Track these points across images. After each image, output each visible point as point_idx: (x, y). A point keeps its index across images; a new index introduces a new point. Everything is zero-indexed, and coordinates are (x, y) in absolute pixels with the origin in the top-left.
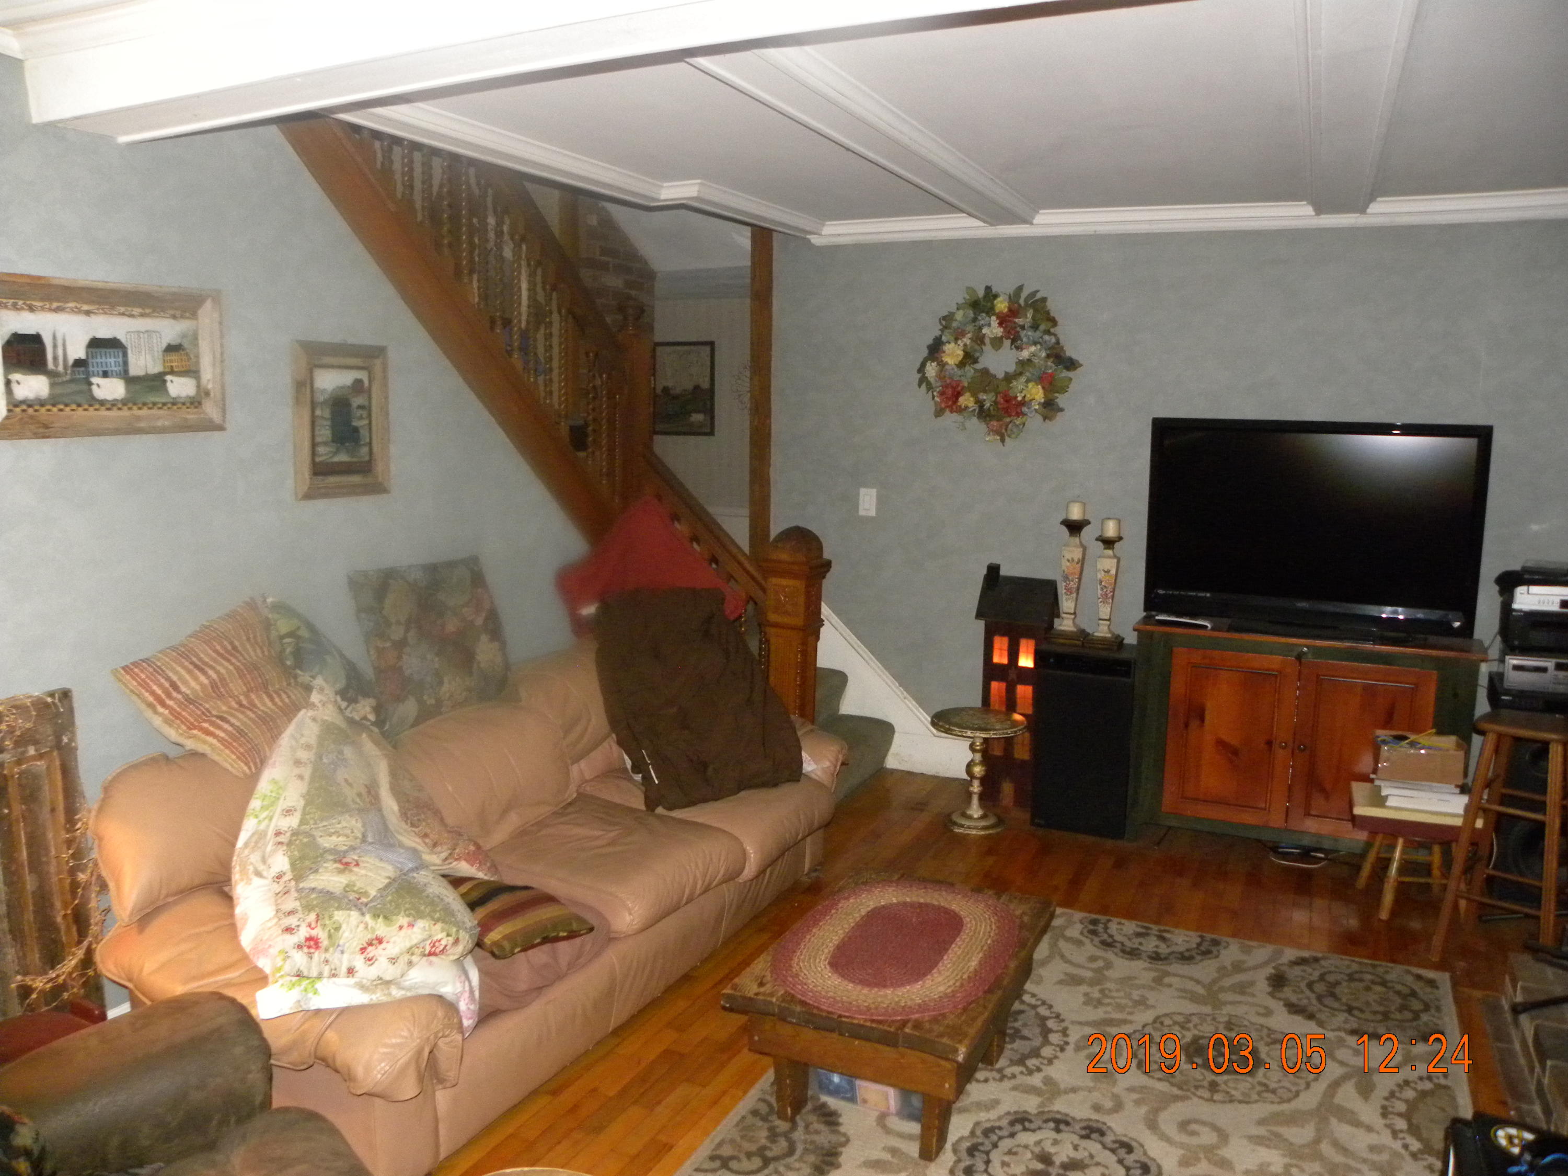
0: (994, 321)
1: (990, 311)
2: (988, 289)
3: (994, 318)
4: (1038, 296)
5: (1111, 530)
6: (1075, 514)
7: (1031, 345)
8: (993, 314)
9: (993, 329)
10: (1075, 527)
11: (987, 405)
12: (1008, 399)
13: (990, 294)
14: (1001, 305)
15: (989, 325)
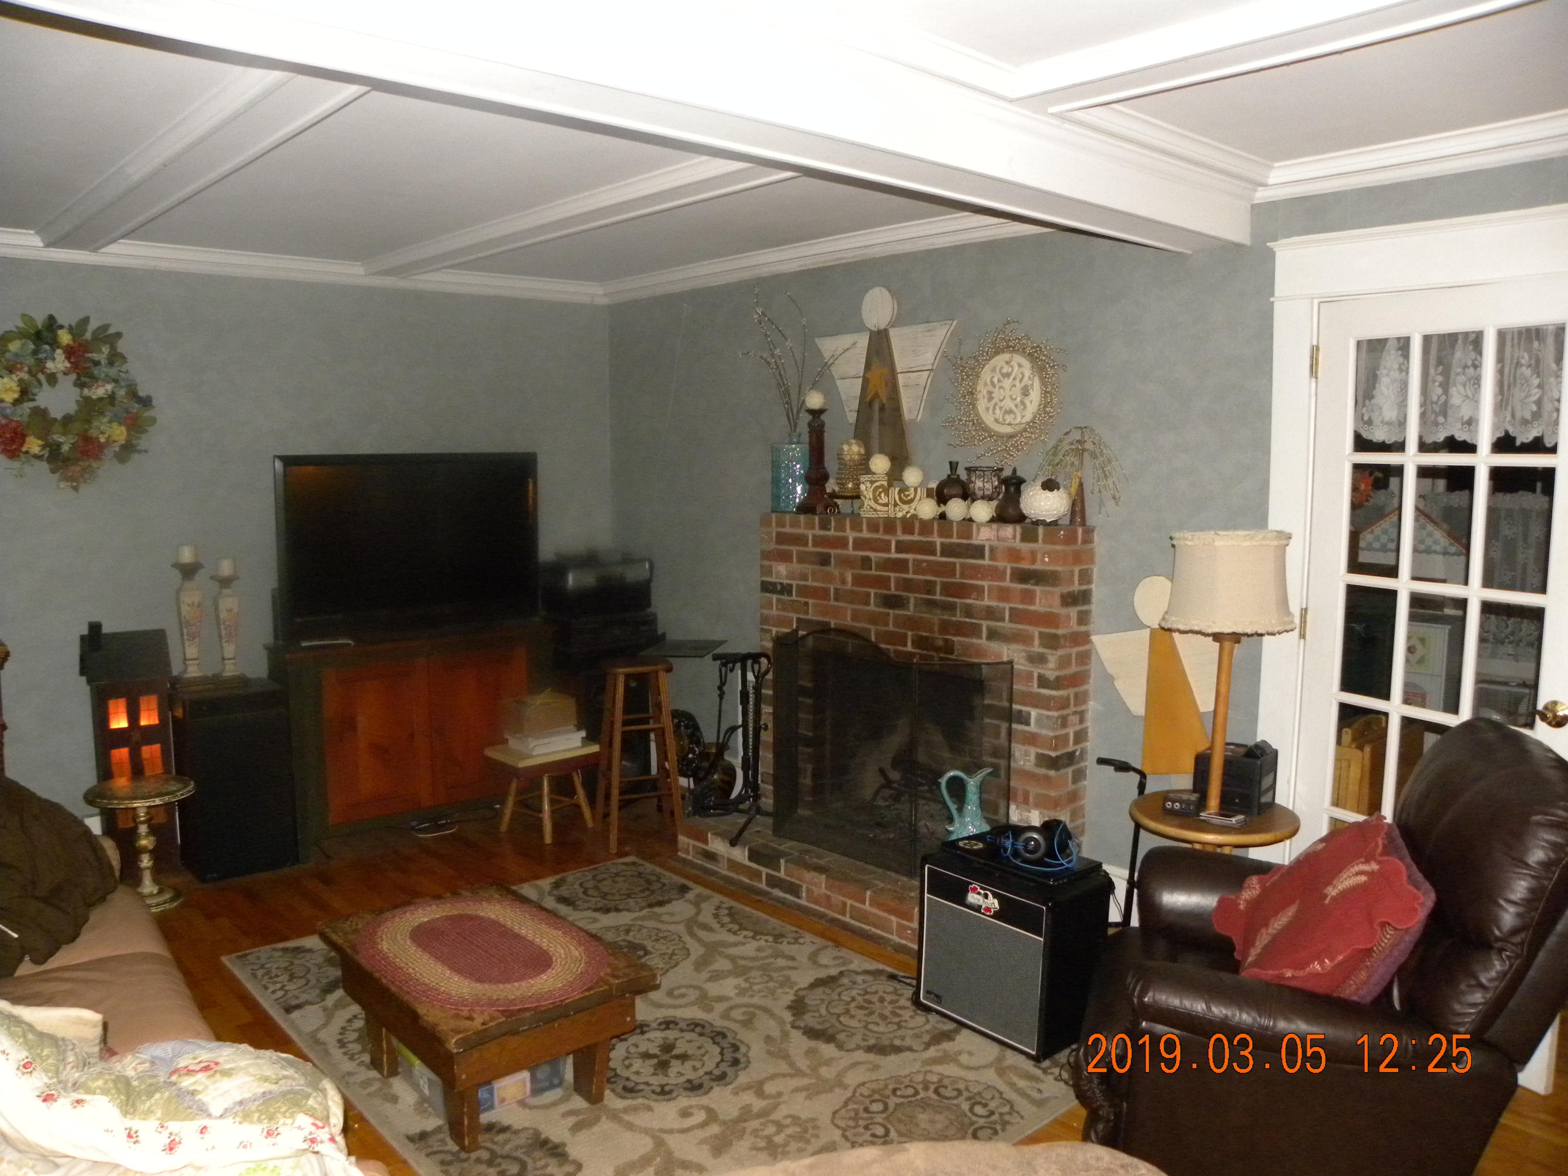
0: (59, 354)
1: (54, 343)
2: (51, 318)
3: (59, 351)
4: (112, 330)
5: (226, 568)
6: (187, 556)
7: (108, 382)
8: (58, 347)
9: (58, 363)
10: (188, 571)
11: (65, 448)
12: (87, 439)
13: (52, 324)
14: (65, 338)
15: (54, 359)
